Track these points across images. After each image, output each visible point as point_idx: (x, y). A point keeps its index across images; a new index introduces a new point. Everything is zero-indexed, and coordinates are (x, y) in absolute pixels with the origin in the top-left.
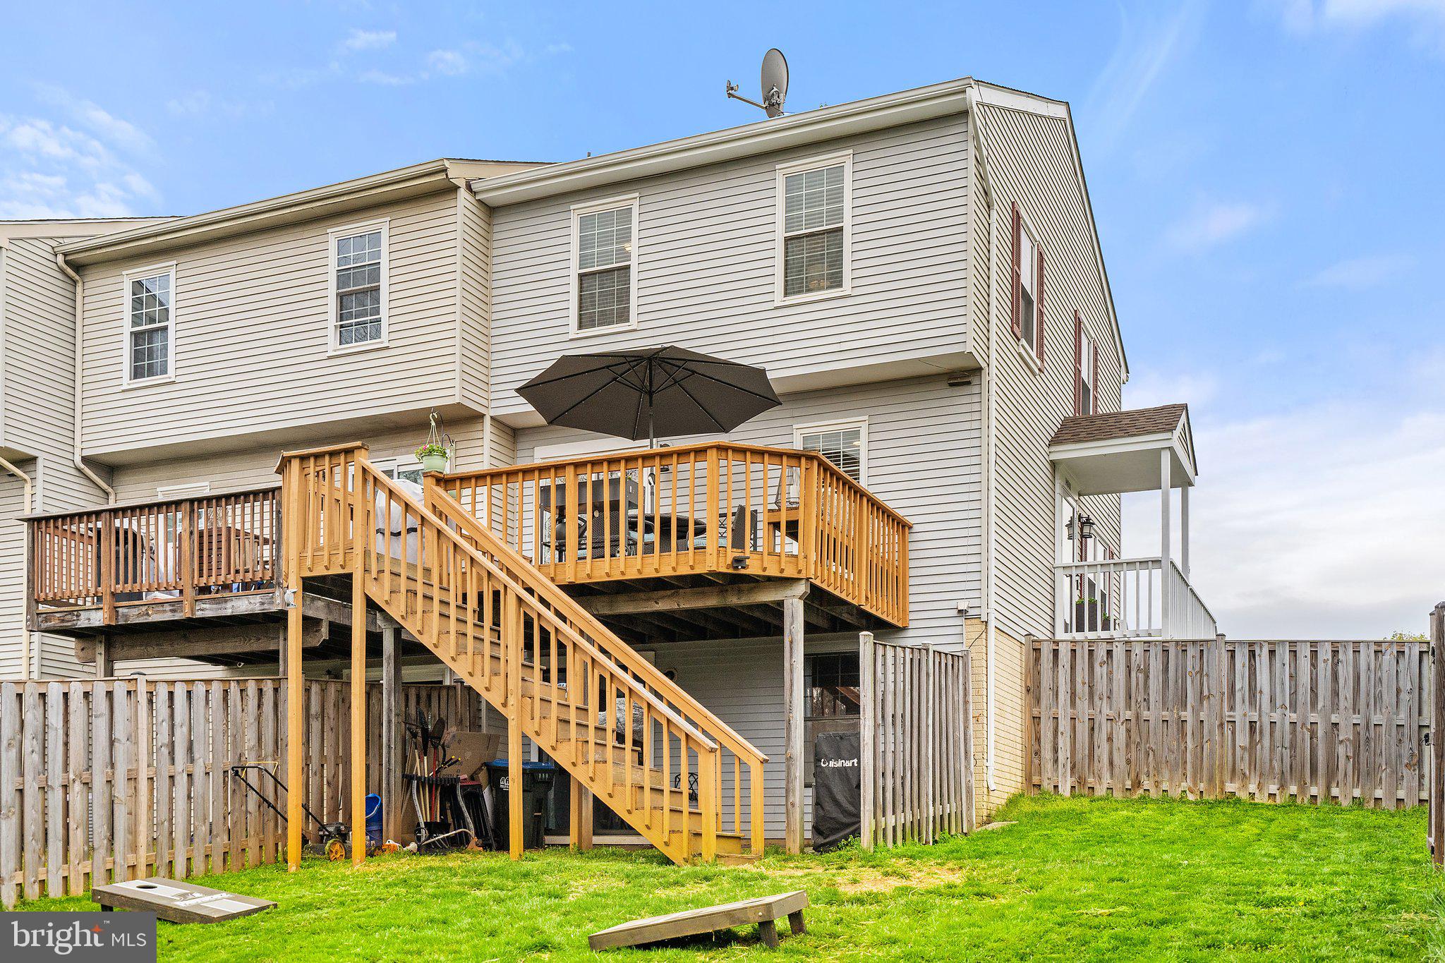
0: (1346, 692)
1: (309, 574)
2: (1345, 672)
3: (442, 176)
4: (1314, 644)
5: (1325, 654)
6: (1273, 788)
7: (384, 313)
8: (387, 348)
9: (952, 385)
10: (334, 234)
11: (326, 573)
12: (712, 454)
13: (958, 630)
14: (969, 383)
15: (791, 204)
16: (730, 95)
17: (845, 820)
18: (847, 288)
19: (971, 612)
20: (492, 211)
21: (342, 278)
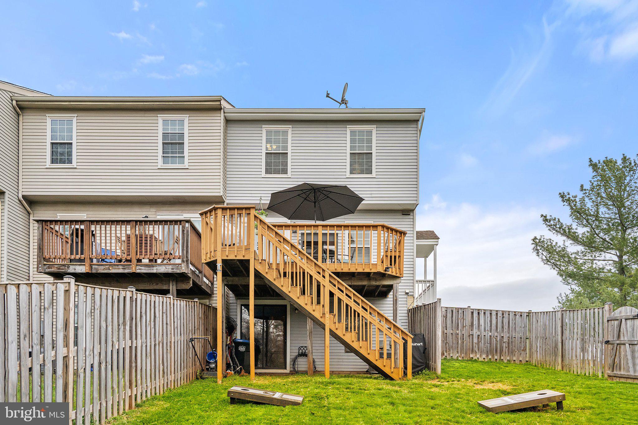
0: (506, 327)
1: (226, 258)
2: (506, 320)
3: (218, 103)
4: (497, 311)
5: (500, 314)
6: (484, 356)
7: (186, 154)
8: (188, 169)
9: (403, 214)
10: (161, 118)
11: (235, 258)
12: (380, 228)
13: (405, 299)
14: (409, 214)
15: (353, 141)
16: (327, 96)
17: (418, 364)
18: (374, 175)
19: (410, 294)
20: (228, 121)
21: (165, 135)
